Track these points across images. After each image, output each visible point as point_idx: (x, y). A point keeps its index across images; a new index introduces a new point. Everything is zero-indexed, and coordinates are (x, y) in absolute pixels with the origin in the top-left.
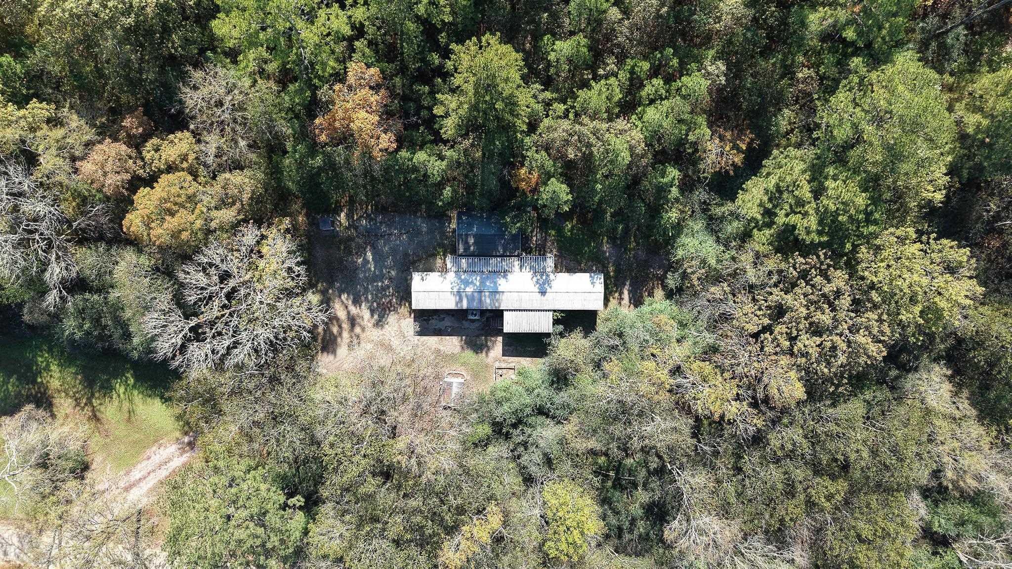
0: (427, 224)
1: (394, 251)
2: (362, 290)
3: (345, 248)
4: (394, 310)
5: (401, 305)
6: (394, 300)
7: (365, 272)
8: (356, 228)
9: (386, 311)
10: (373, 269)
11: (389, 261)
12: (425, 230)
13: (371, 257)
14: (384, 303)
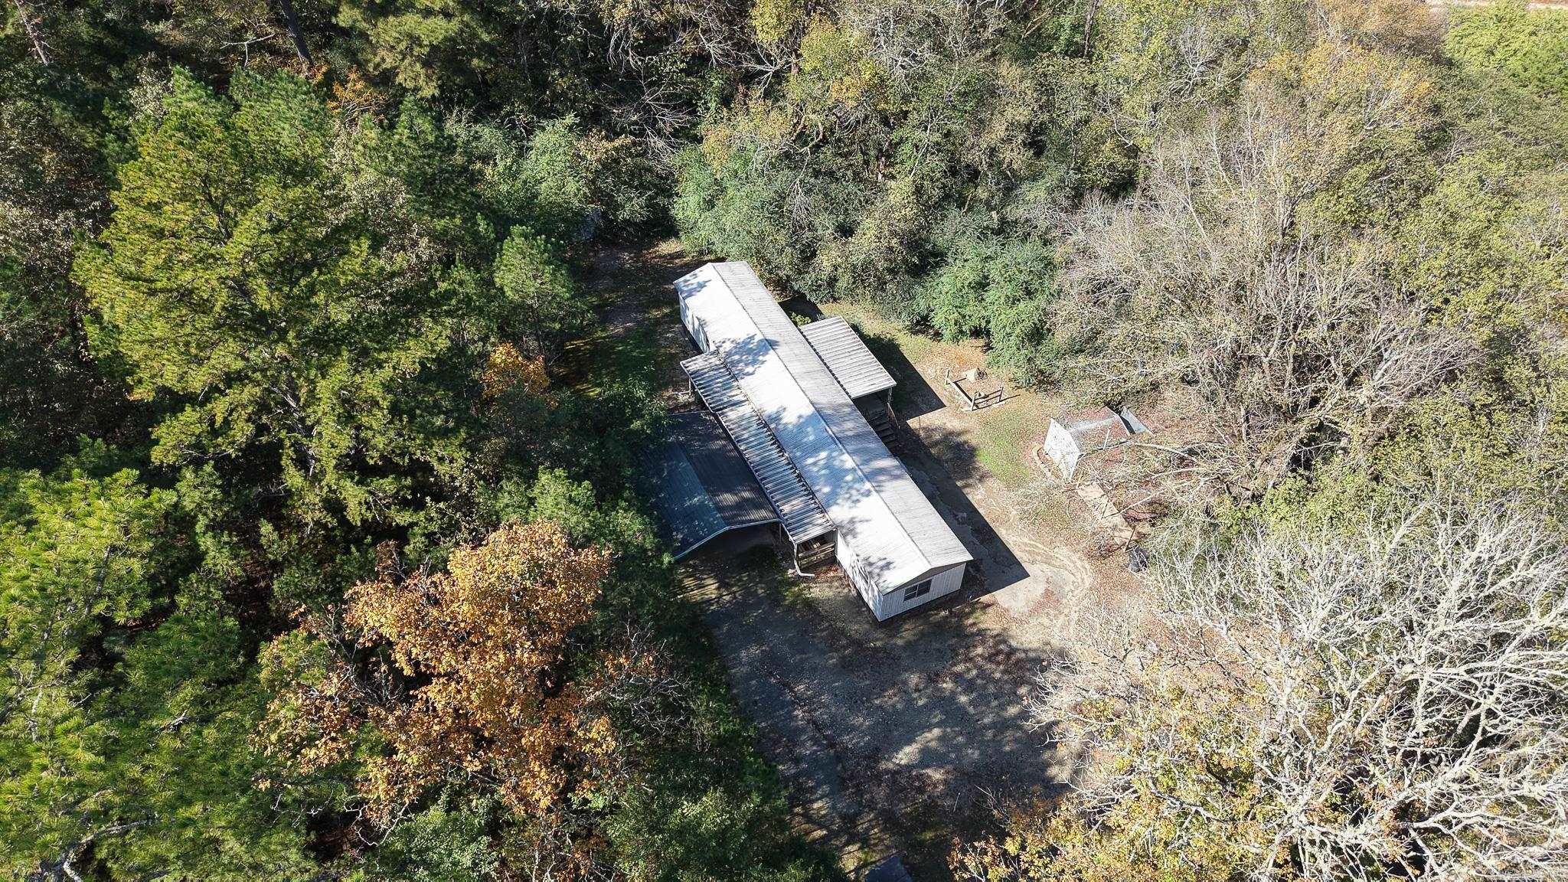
0: (737, 650)
1: (856, 700)
2: (1009, 734)
3: (926, 826)
4: (1005, 642)
5: (981, 633)
6: (980, 650)
7: (958, 748)
8: (850, 820)
9: (1018, 661)
10: (936, 732)
11: (891, 699)
12: (755, 651)
13: (907, 749)
14: (1004, 672)
